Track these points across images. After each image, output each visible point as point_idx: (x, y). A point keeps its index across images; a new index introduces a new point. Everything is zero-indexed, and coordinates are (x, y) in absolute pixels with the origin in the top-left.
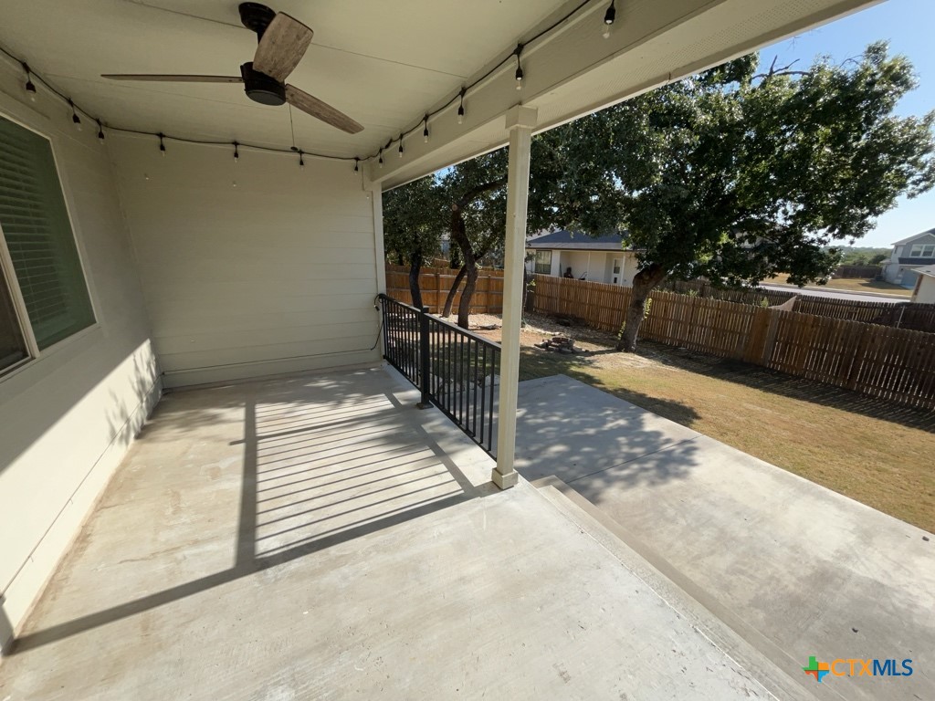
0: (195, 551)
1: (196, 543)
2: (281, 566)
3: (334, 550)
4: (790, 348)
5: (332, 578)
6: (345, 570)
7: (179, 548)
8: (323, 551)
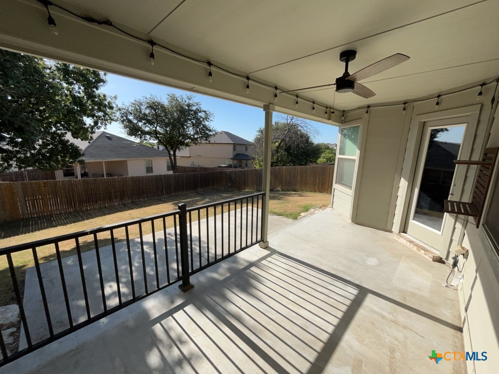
0: (384, 313)
1: (383, 317)
2: (353, 281)
3: (333, 272)
4: (37, 202)
5: (340, 268)
6: (336, 267)
7: (392, 321)
8: (337, 274)
